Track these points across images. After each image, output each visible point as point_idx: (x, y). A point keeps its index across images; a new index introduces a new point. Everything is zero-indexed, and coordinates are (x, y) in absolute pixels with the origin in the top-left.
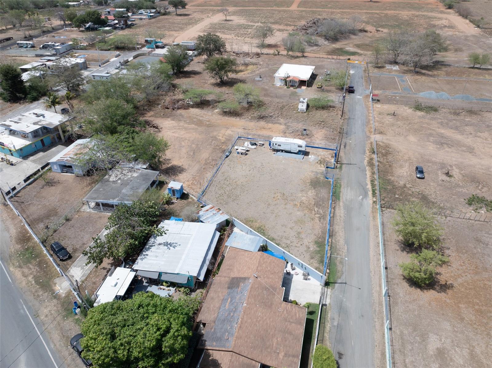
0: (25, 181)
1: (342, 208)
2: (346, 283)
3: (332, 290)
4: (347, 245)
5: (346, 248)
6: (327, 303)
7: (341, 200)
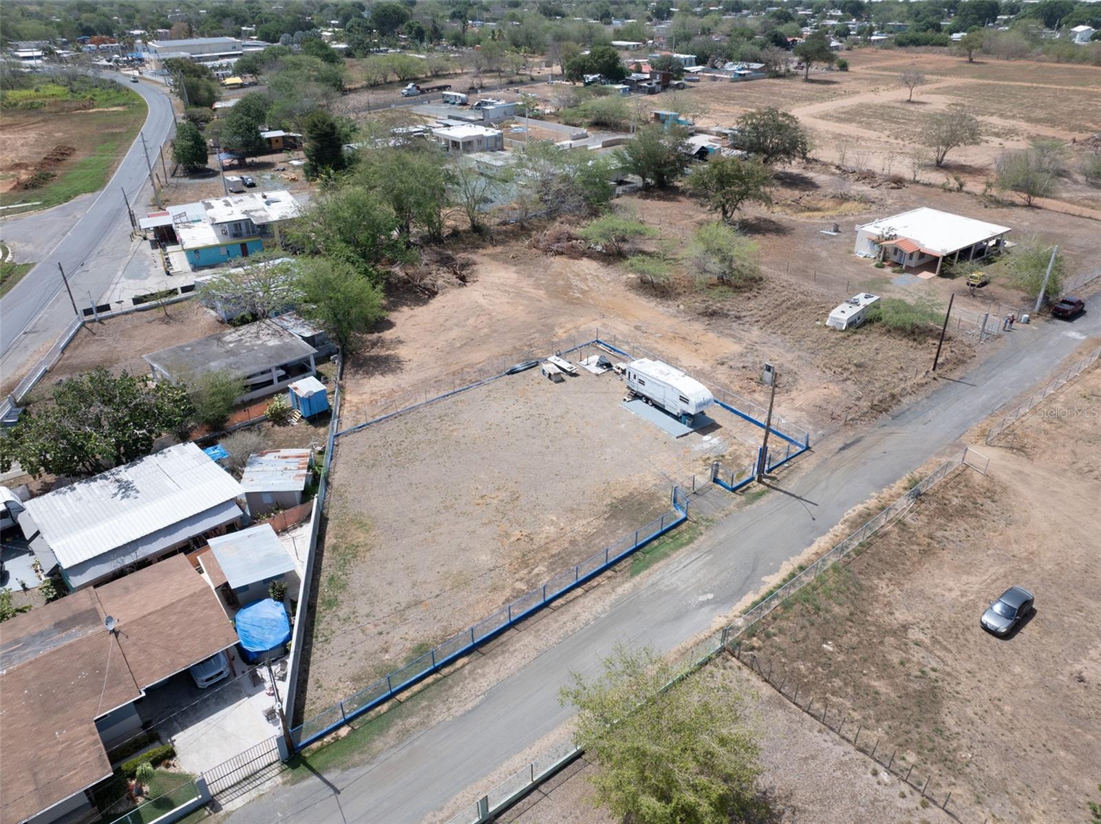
0: (137, 301)
1: (613, 597)
2: (337, 792)
3: (284, 783)
4: (482, 702)
5: (469, 706)
6: (227, 808)
7: (637, 578)
